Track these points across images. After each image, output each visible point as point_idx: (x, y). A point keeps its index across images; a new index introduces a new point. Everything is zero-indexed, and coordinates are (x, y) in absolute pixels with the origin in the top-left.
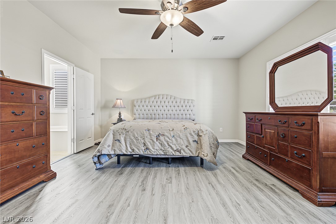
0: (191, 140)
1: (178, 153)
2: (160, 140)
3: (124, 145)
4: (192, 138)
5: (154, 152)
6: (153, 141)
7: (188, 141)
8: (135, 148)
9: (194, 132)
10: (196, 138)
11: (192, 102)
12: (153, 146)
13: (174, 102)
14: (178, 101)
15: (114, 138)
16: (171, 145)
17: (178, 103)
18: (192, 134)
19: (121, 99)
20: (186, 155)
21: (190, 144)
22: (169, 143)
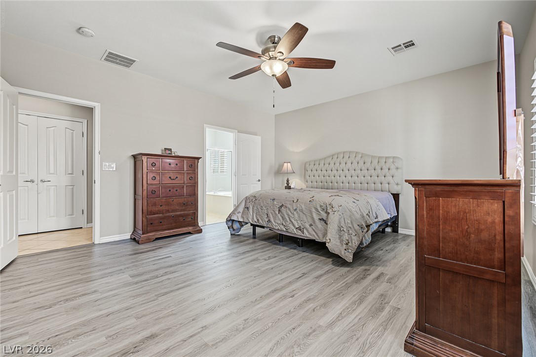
0: (316, 217)
1: (300, 232)
2: (282, 212)
3: (252, 214)
4: (318, 214)
5: (276, 226)
6: (275, 214)
7: (313, 218)
8: (260, 219)
9: (321, 206)
10: (324, 215)
11: (393, 162)
12: (275, 218)
13: (361, 163)
14: (368, 160)
15: (245, 205)
16: (293, 221)
17: (368, 165)
18: (317, 209)
19: (290, 162)
20: (311, 237)
21: (314, 222)
22: (291, 218)
